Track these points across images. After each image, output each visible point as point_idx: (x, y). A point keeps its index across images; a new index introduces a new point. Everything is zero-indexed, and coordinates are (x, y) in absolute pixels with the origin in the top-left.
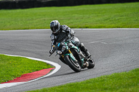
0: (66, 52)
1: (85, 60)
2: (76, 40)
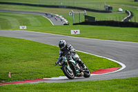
0: (65, 64)
1: (81, 71)
2: (77, 56)
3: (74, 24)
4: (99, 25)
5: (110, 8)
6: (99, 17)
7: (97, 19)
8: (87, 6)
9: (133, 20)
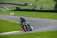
3: (12, 11)
4: (22, 11)
5: (27, 4)
6: (22, 8)
7: (21, 9)
8: (17, 3)
9: (36, 9)
